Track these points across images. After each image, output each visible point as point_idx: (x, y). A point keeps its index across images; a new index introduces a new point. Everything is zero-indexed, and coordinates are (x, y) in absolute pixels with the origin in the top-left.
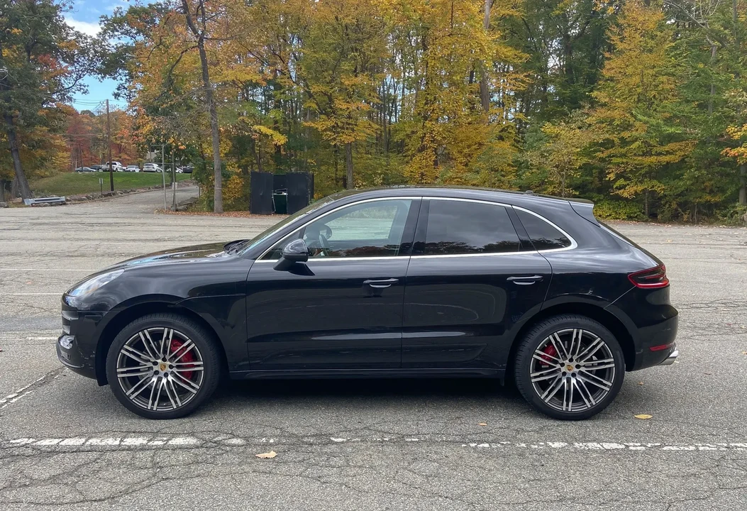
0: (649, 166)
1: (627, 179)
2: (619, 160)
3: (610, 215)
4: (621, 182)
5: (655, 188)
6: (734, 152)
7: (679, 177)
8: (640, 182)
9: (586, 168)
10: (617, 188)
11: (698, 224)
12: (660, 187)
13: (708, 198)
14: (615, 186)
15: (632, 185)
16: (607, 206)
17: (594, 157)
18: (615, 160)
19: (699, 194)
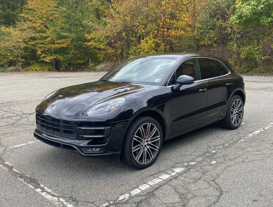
0: (54, 48)
1: (46, 54)
2: (41, 46)
3: (40, 70)
4: (43, 55)
5: (58, 58)
6: (88, 44)
7: (68, 53)
8: (51, 55)
9: (26, 49)
10: (42, 58)
11: (76, 72)
12: (60, 58)
13: (79, 61)
14: (41, 57)
15: (48, 56)
16: (38, 66)
17: (29, 44)
18: (39, 46)
19: (75, 60)
